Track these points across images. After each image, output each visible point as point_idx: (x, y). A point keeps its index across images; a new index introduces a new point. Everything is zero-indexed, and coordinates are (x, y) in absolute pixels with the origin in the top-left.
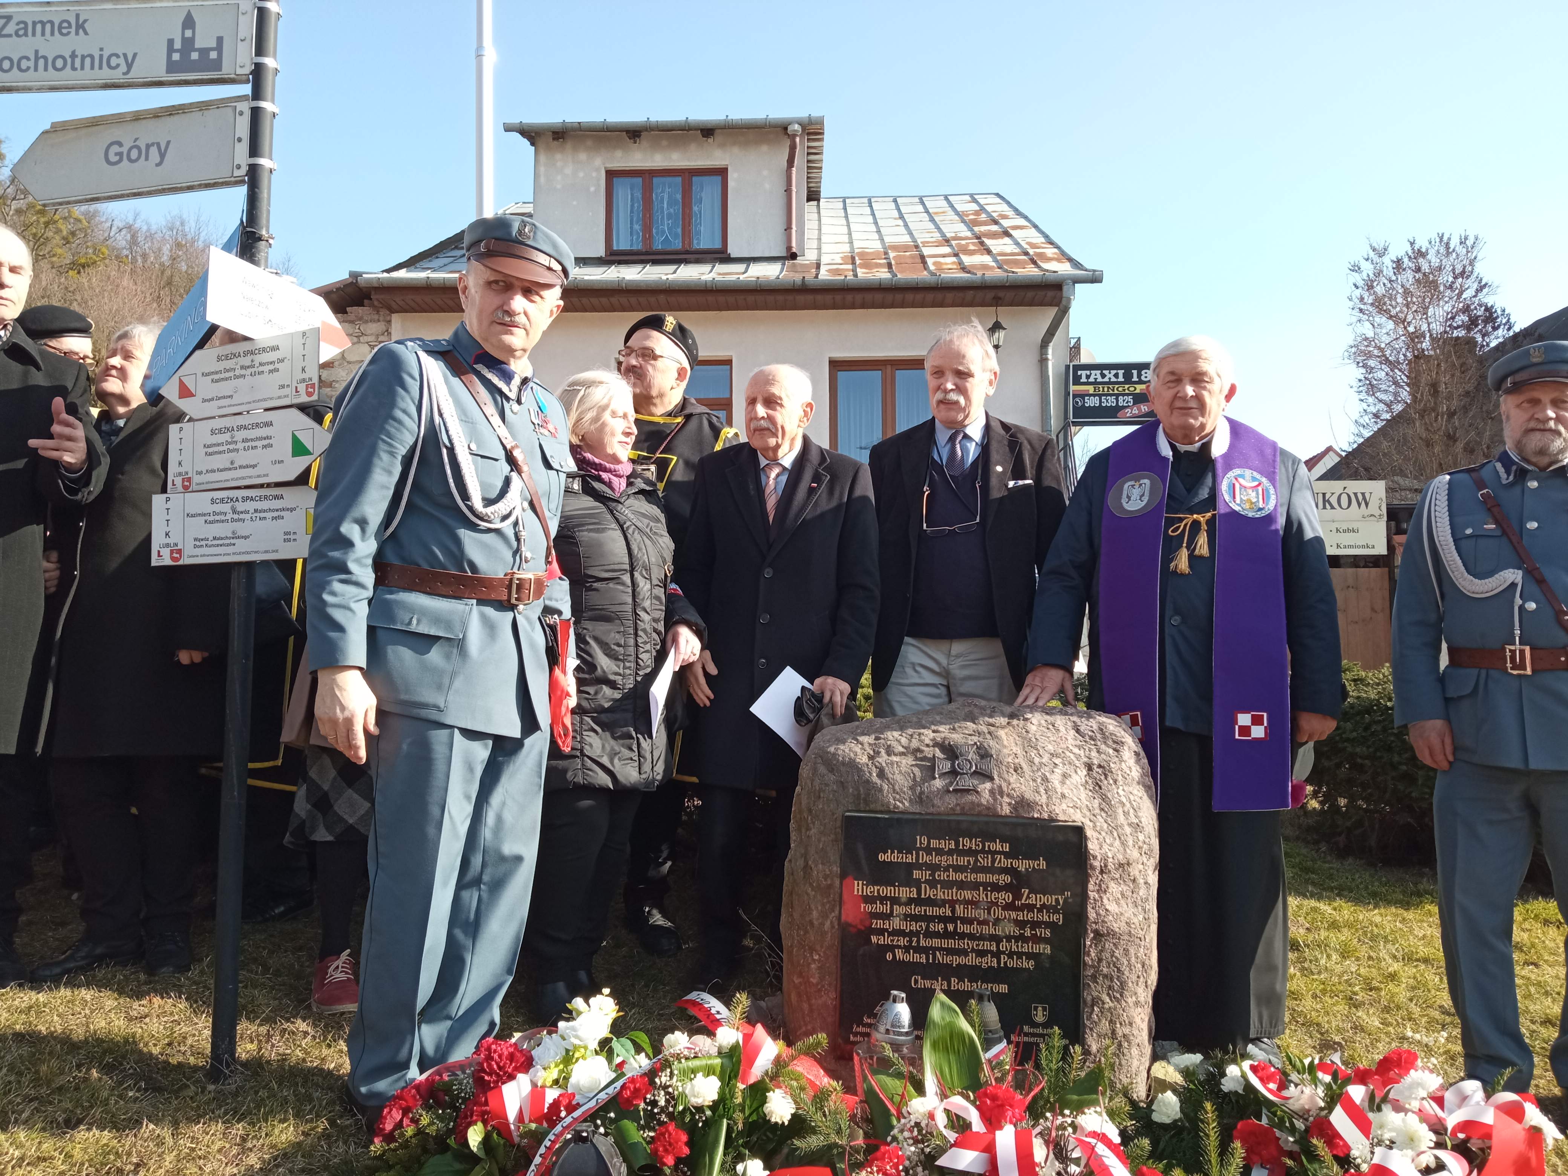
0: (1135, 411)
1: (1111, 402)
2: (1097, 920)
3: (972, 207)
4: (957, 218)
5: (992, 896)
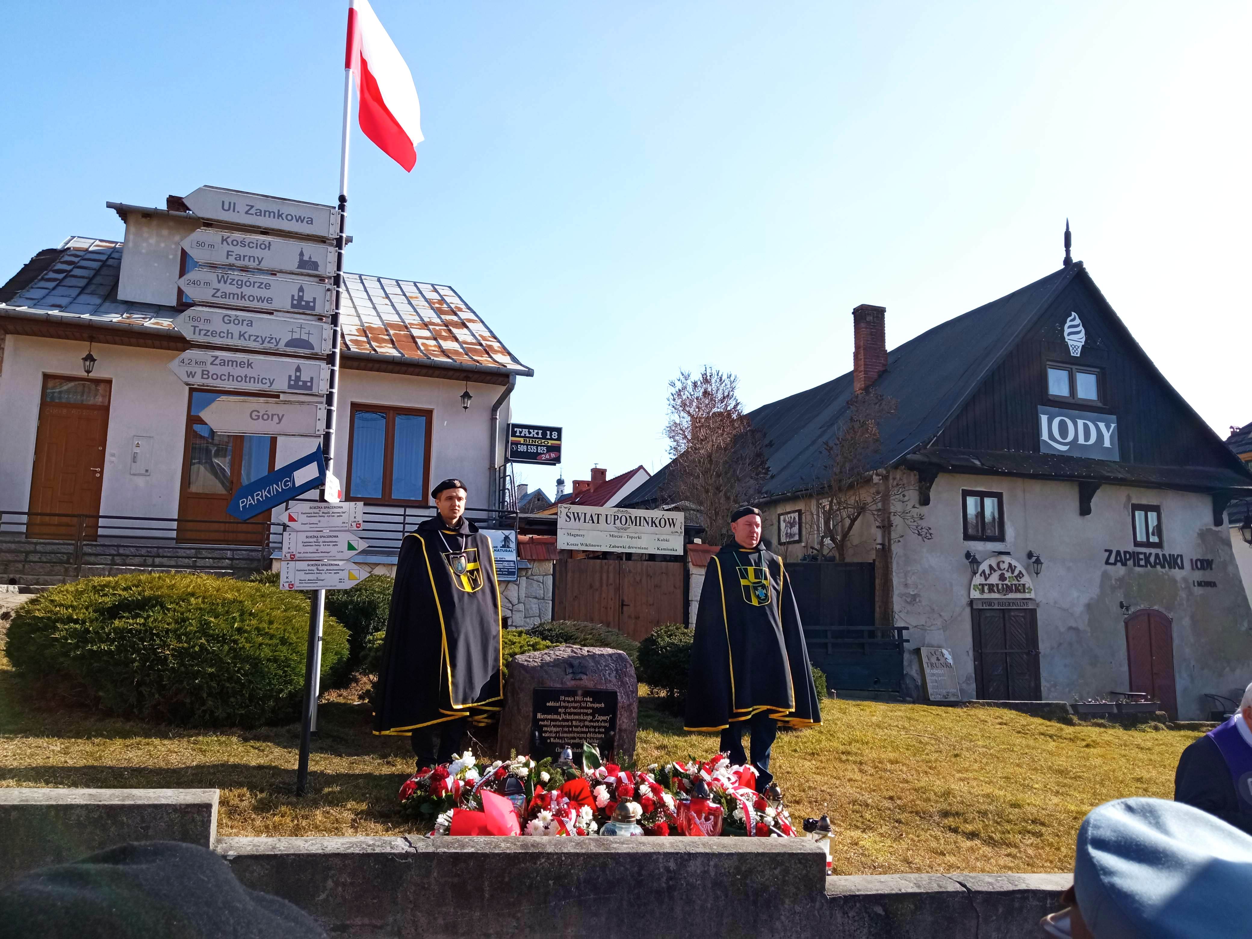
0: (548, 457)
1: (533, 449)
2: (620, 725)
3: (435, 296)
4: (427, 305)
5: (585, 718)
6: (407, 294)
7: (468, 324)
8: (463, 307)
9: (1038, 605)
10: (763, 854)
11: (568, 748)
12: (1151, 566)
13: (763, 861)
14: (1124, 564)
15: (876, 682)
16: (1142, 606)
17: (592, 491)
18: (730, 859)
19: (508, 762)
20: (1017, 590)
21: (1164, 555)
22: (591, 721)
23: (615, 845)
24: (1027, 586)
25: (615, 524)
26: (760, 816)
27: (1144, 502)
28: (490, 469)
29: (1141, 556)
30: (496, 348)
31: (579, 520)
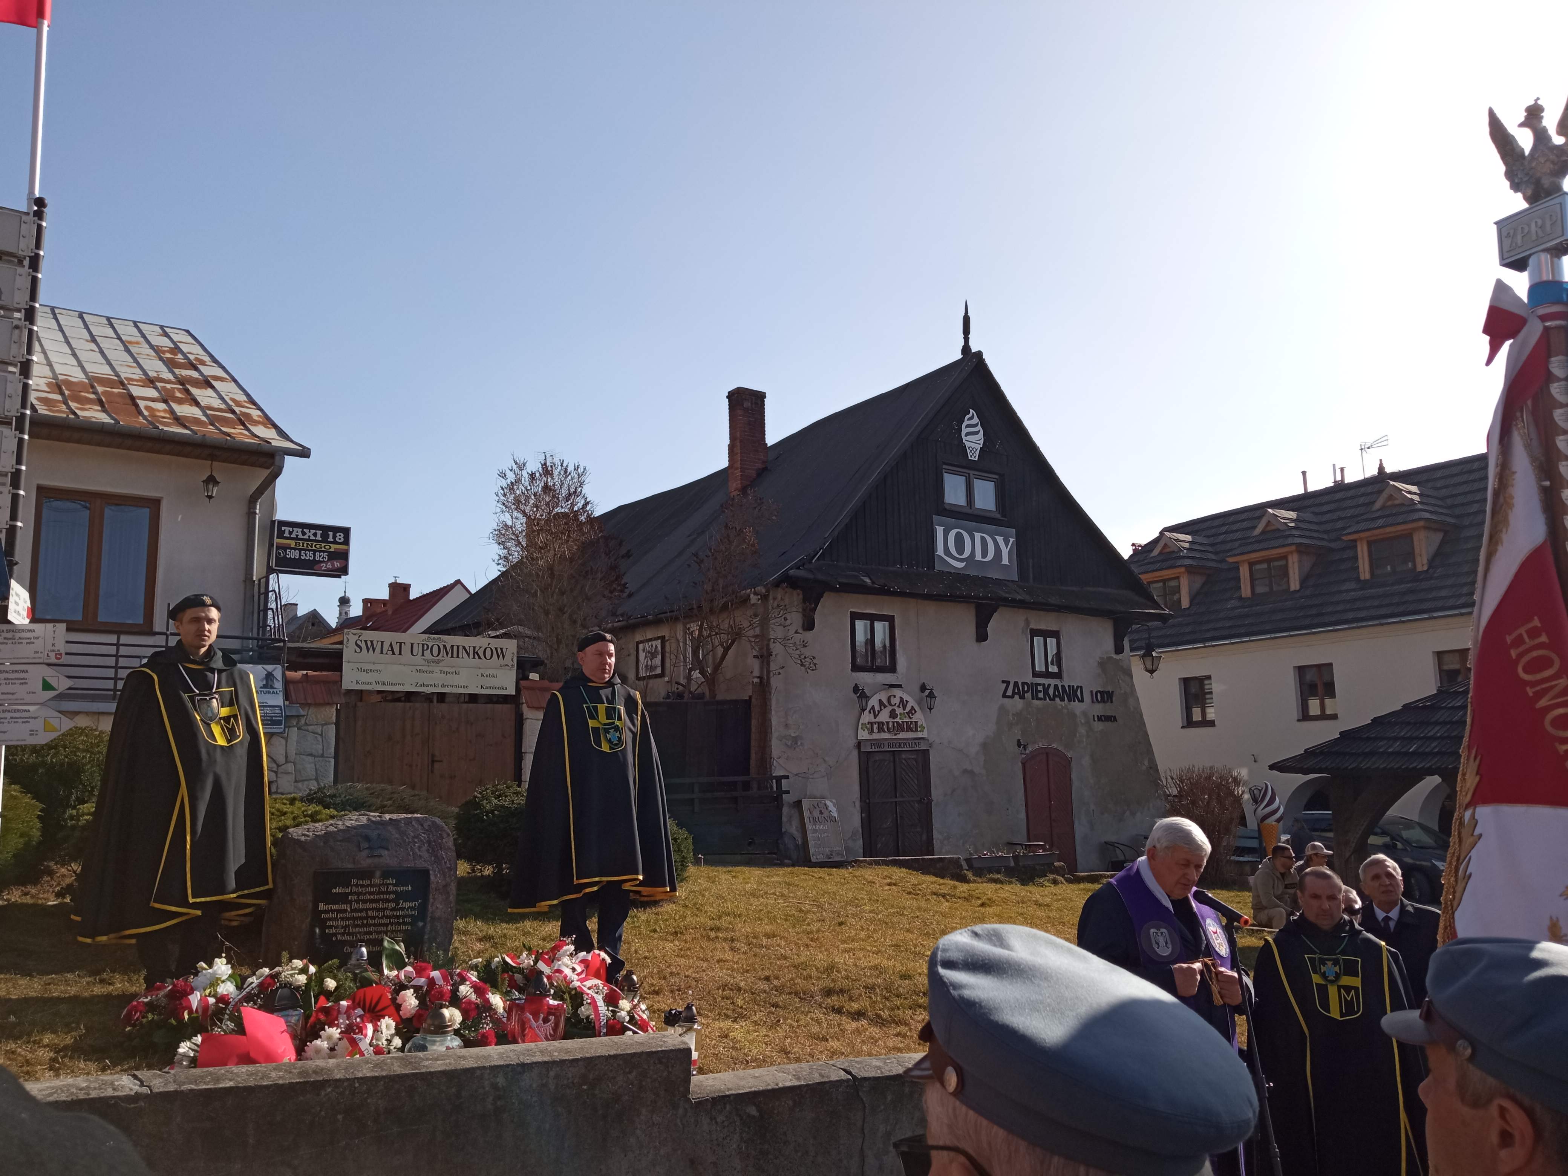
0: (329, 566)
1: (309, 556)
2: (432, 913)
3: (165, 342)
4: (153, 354)
5: (386, 905)
6: (124, 338)
7: (214, 383)
8: (207, 359)
9: (931, 745)
10: (615, 1057)
11: (361, 946)
12: (1050, 699)
13: (615, 1065)
14: (1022, 697)
15: (750, 844)
16: (1041, 744)
17: (390, 612)
18: (574, 1067)
19: (277, 969)
20: (909, 729)
21: (1063, 686)
22: (393, 909)
23: (427, 1063)
24: (919, 724)
25: (423, 655)
26: (612, 1011)
27: (1043, 627)
28: (245, 581)
29: (1040, 688)
30: (256, 418)
31: (374, 650)
